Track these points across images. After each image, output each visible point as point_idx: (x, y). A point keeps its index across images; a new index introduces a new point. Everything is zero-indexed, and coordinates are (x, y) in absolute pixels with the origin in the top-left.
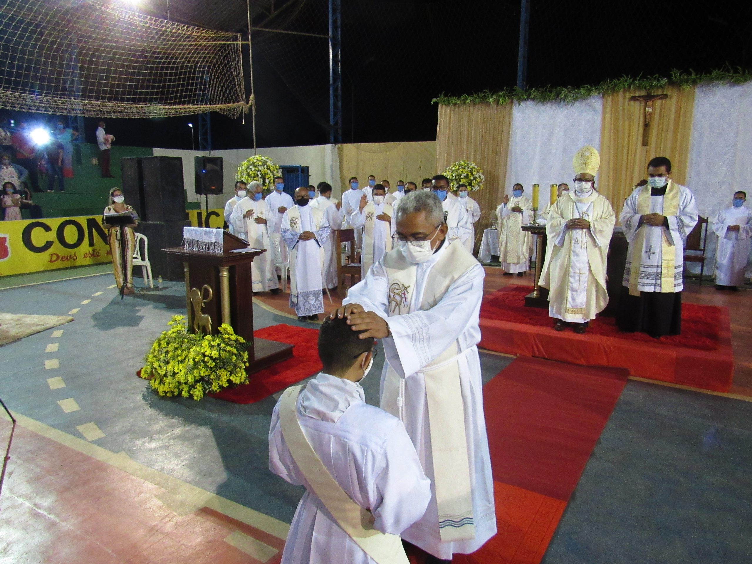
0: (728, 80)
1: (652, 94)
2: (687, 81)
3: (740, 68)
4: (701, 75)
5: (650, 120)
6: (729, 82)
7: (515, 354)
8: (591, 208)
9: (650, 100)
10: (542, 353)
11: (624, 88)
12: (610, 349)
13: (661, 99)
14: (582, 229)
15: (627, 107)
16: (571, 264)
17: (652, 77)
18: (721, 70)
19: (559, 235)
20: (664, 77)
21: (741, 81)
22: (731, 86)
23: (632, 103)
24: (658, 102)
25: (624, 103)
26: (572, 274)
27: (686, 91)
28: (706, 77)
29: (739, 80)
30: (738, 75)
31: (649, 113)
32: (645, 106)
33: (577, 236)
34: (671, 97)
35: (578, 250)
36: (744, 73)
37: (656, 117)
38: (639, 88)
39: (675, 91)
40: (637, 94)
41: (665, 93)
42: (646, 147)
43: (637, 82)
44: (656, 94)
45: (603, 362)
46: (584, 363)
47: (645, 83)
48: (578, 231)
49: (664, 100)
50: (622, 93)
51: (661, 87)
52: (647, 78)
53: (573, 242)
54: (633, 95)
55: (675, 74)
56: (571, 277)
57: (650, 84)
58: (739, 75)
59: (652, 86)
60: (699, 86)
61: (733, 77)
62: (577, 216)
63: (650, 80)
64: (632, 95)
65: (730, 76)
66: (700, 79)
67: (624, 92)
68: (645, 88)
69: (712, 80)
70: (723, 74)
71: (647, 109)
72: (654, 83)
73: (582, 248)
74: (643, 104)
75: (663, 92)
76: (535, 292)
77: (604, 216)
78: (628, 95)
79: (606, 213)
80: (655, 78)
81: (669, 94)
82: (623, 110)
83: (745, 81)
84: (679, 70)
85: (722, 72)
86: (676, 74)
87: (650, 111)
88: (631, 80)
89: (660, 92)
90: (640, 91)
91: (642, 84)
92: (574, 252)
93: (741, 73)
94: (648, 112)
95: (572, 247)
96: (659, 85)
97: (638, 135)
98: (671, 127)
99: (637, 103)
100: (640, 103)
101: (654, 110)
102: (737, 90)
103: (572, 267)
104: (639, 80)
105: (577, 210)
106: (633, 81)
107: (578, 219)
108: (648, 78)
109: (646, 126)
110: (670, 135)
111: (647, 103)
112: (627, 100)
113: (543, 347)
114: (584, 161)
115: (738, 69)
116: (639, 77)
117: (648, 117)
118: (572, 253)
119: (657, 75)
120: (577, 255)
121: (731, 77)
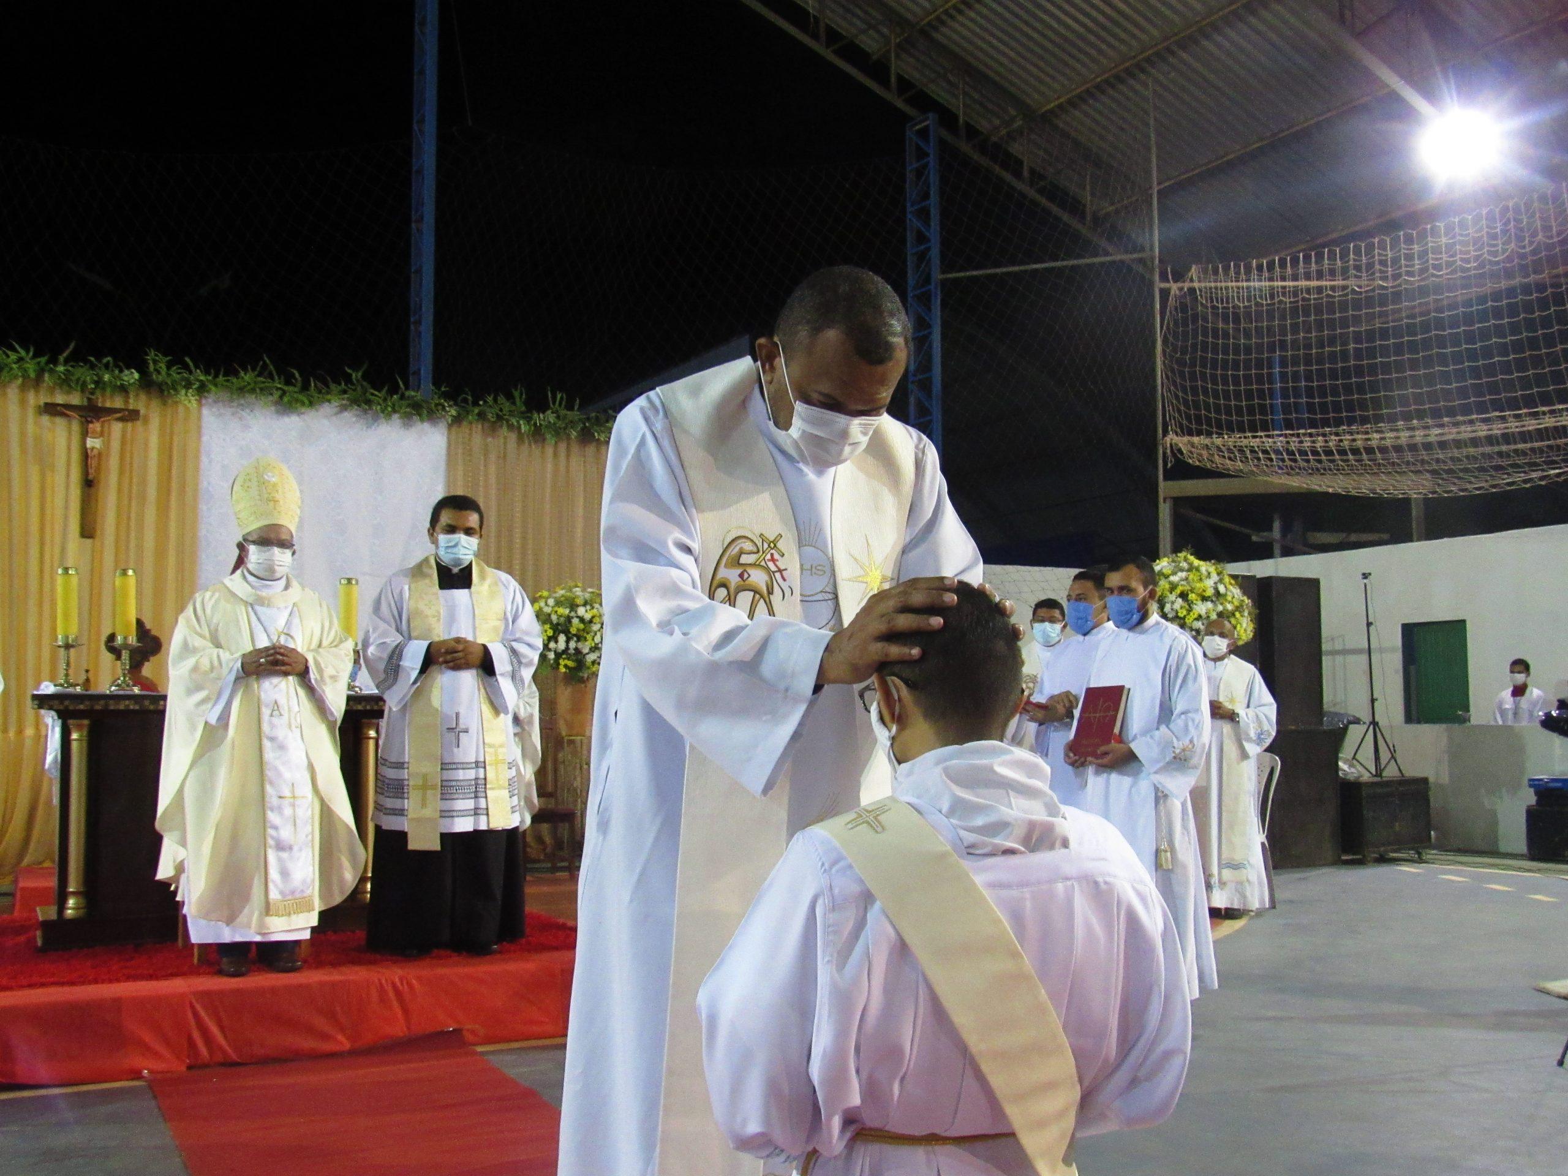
0: (271, 398)
1: (100, 405)
2: (188, 385)
3: (297, 375)
4: (216, 376)
5: (98, 470)
6: (276, 403)
7: (136, 1075)
8: (296, 621)
9: (98, 421)
10: (220, 1048)
11: (25, 376)
12: (411, 986)
13: (121, 419)
14: (286, 674)
15: (31, 428)
16: (269, 773)
17: (99, 358)
18: (256, 373)
19: (219, 695)
20: (128, 368)
21: (303, 404)
22: (278, 412)
23: (45, 419)
24: (117, 428)
25: (23, 421)
26: (275, 801)
27: (181, 409)
28: (228, 381)
29: (297, 400)
30: (291, 388)
31: (95, 452)
32: (85, 434)
33: (278, 697)
34: (146, 420)
35: (281, 733)
36: (305, 387)
37: (113, 462)
38: (66, 383)
39: (155, 404)
40: (60, 399)
41: (131, 407)
42: (89, 541)
43: (61, 368)
44: (108, 405)
45: (398, 1029)
46: (347, 1045)
47: (82, 373)
48: (276, 680)
49: (130, 424)
50: (16, 391)
51: (123, 390)
52: (86, 361)
53: (266, 712)
54: (49, 401)
55: (155, 362)
56: (272, 810)
57: (95, 378)
58: (296, 389)
59: (98, 383)
60: (210, 400)
61: (284, 393)
62: (263, 642)
63: (93, 367)
64: (44, 399)
65: (278, 389)
66: (216, 385)
67: (23, 388)
68: (84, 386)
69: (241, 390)
70: (264, 382)
71: (90, 442)
72: (106, 377)
73: (293, 726)
74: (76, 426)
75: (127, 402)
76: (71, 902)
77: (325, 643)
78: (35, 399)
79: (328, 635)
80: (107, 366)
81: (142, 412)
82: (23, 434)
83: (311, 404)
84: (165, 355)
85: (259, 375)
86: (158, 363)
87: (98, 446)
88: (43, 360)
89: (118, 403)
90: (68, 393)
91: (73, 375)
92: (272, 739)
93: (299, 384)
94: (93, 449)
95: (265, 727)
96: (118, 383)
97: (66, 508)
98: (152, 493)
99: (60, 421)
100: (70, 424)
101: (107, 445)
102: (292, 424)
103: (271, 783)
104: (66, 361)
105: (260, 626)
106: (48, 362)
107: (267, 649)
108: (90, 361)
109: (89, 483)
110: (151, 515)
111: (91, 426)
112: (31, 413)
113: (222, 1028)
114: (267, 497)
115: (293, 376)
116: (65, 355)
117: (93, 463)
118: (267, 744)
119: (109, 358)
120: (282, 747)
121: (279, 393)
